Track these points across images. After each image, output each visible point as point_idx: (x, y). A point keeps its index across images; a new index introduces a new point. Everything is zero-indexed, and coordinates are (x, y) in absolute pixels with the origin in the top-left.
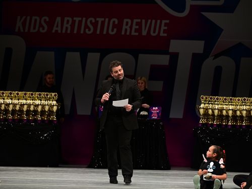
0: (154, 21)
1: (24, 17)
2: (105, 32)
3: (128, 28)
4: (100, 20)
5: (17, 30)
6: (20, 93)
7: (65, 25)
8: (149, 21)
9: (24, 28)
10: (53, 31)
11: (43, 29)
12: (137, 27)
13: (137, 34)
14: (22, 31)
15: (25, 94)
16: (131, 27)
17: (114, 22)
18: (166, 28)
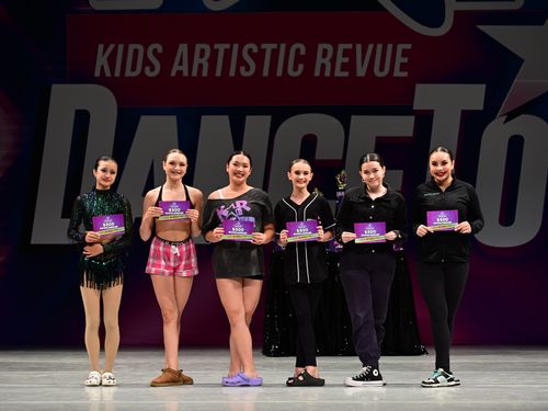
0: (380, 47)
1: (112, 47)
2: (279, 73)
3: (327, 61)
4: (269, 47)
5: (97, 74)
7: (197, 60)
8: (371, 46)
9: (112, 69)
10: (173, 74)
11: (152, 69)
12: (346, 60)
13: (346, 74)
14: (108, 74)
16: (333, 61)
17: (298, 50)
18: (406, 60)
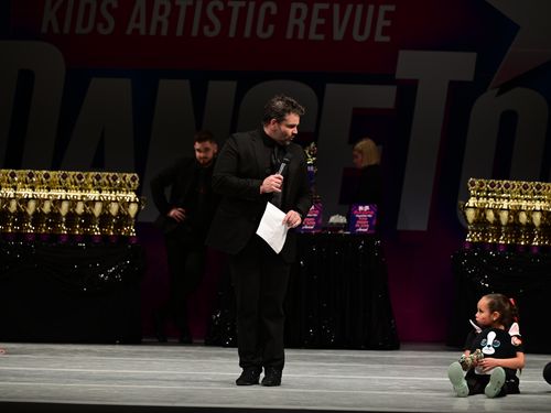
0: (360, 7)
2: (247, 34)
3: (301, 22)
4: (236, 5)
5: (44, 30)
6: (51, 173)
7: (156, 18)
8: (350, 7)
9: (61, 26)
10: (128, 32)
11: (106, 27)
12: (322, 21)
13: (321, 37)
14: (56, 31)
15: (64, 177)
16: (308, 22)
17: (268, 10)
18: (388, 23)
